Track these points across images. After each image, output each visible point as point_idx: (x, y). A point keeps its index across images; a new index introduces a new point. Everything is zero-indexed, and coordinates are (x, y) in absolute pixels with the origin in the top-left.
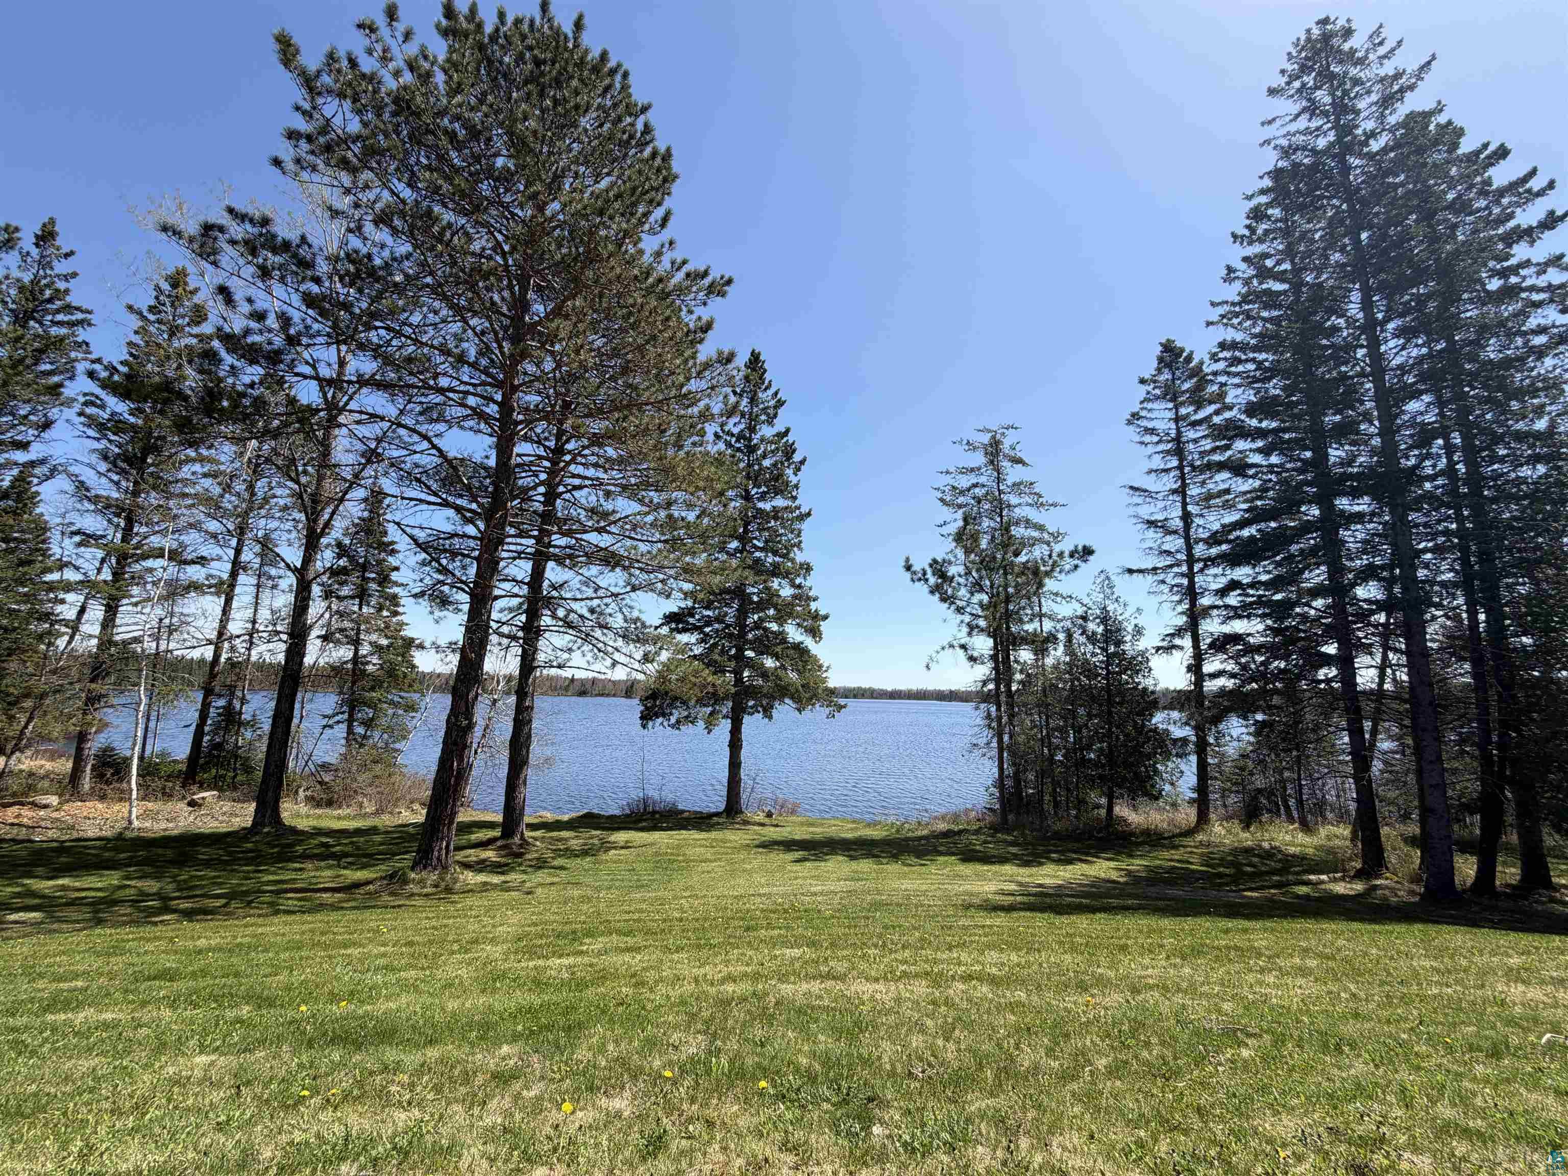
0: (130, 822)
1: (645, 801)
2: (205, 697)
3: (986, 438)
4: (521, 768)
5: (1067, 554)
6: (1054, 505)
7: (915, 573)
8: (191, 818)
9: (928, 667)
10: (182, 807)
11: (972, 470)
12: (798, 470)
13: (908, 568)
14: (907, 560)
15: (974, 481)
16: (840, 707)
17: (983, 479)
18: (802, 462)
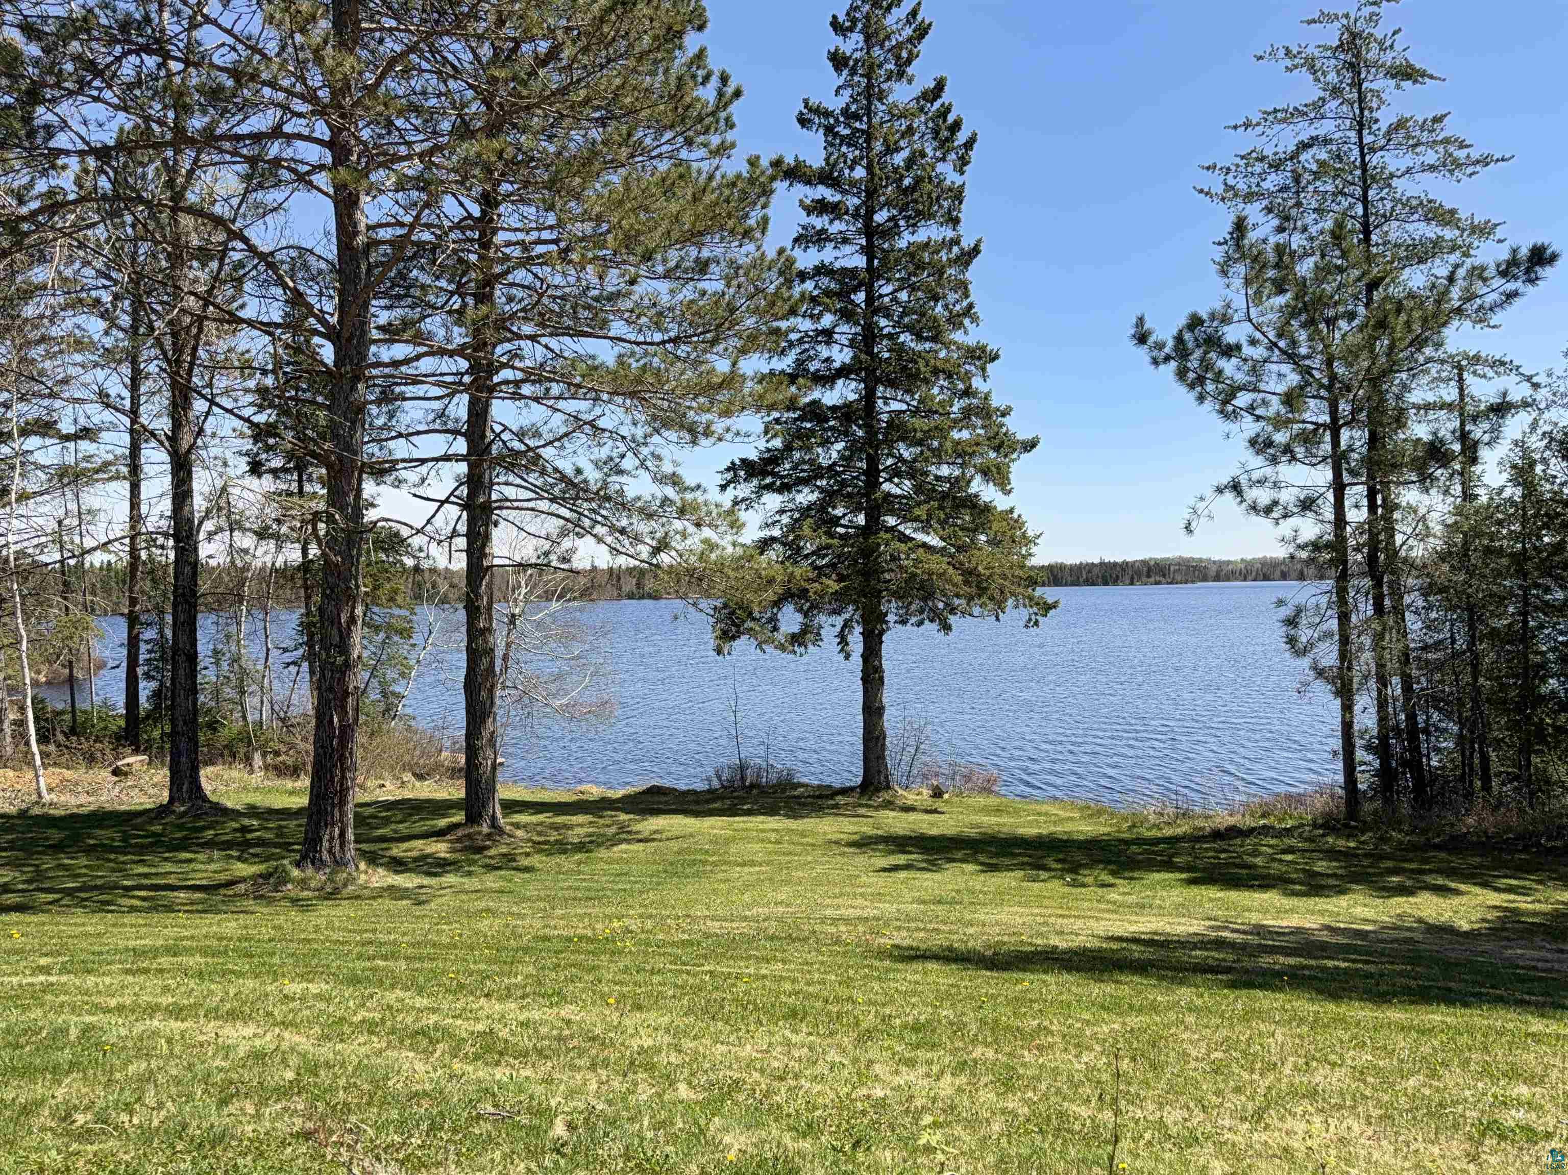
0: (40, 796)
1: (742, 768)
2: (131, 628)
3: (1332, 35)
4: (483, 721)
5: (1491, 272)
6: (1485, 161)
7: (1160, 346)
8: (117, 790)
9: (1188, 528)
10: (104, 775)
11: (1299, 113)
12: (963, 162)
13: (1142, 338)
14: (1141, 321)
15: (1304, 137)
16: (1047, 608)
17: (1325, 128)
18: (970, 144)
